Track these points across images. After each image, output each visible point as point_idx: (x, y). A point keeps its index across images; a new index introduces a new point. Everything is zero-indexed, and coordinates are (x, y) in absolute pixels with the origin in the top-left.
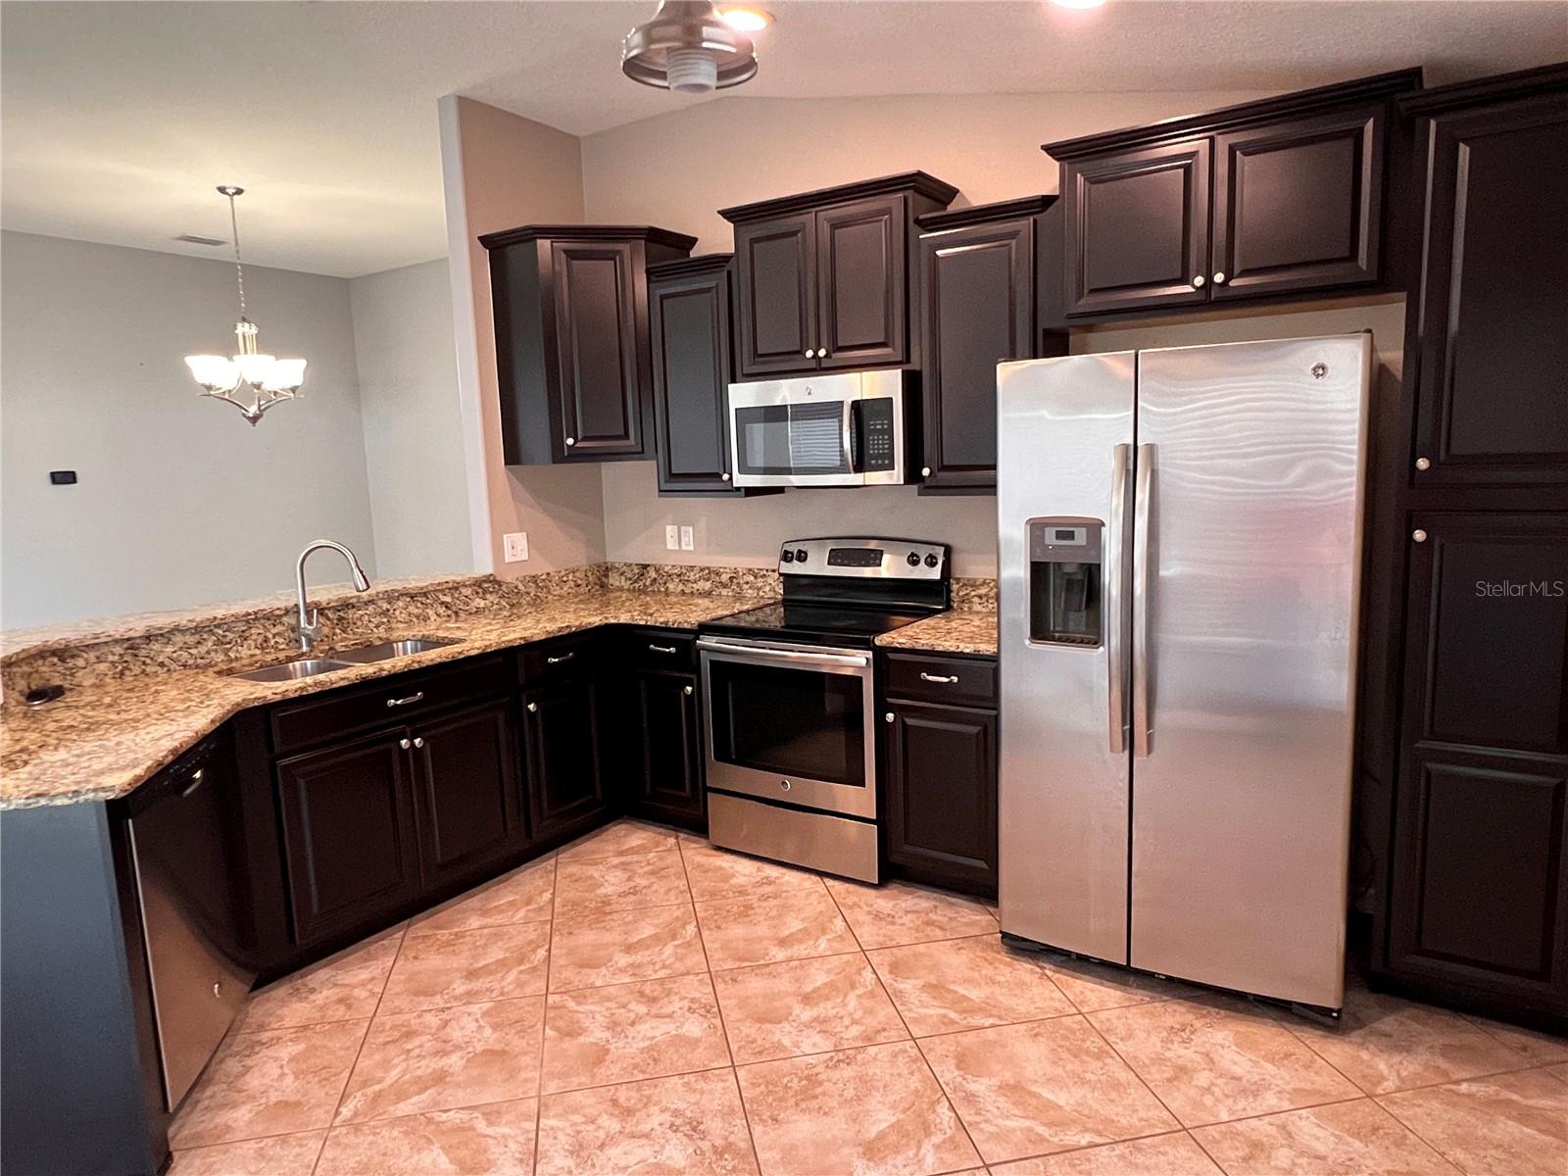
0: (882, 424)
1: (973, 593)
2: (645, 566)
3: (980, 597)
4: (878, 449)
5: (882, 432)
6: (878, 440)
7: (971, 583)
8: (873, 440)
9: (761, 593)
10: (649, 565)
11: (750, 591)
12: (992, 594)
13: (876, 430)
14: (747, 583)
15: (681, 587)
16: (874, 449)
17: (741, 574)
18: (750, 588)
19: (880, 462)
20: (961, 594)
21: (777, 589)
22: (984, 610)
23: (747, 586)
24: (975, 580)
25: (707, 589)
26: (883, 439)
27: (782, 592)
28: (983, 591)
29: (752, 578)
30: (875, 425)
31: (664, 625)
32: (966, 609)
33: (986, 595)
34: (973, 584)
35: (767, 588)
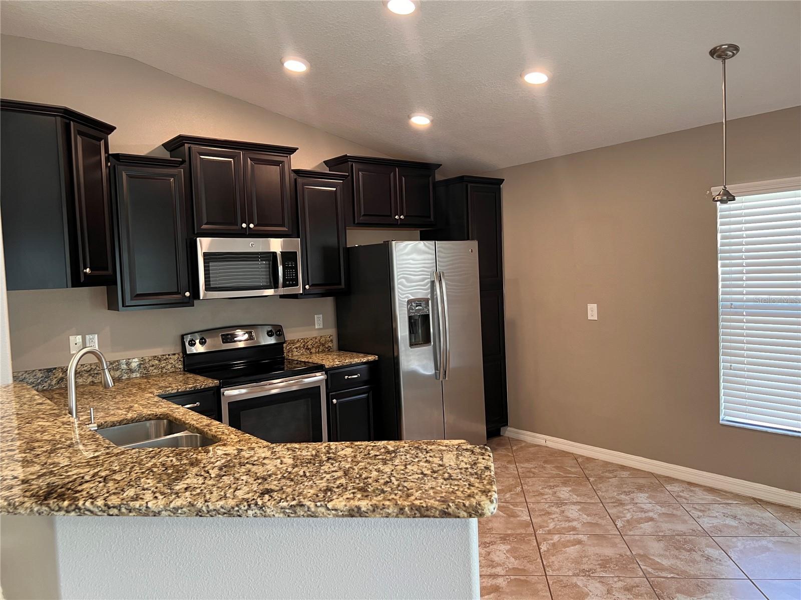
0: (292, 264)
1: (293, 347)
2: (50, 370)
3: (297, 348)
4: (290, 276)
5: (292, 268)
6: (290, 272)
7: (292, 342)
8: (288, 272)
9: (164, 371)
10: (55, 368)
11: (155, 371)
12: (302, 346)
13: (288, 267)
14: (153, 366)
15: (90, 379)
16: (288, 276)
17: (147, 361)
18: (155, 369)
19: (291, 283)
20: (288, 348)
21: (177, 366)
22: (299, 354)
23: (153, 368)
24: (294, 340)
25: (117, 376)
26: (292, 272)
27: (181, 366)
28: (297, 345)
29: (157, 362)
30: (288, 264)
31: (193, 389)
32: (290, 355)
33: (299, 347)
34: (293, 342)
35: (170, 366)
